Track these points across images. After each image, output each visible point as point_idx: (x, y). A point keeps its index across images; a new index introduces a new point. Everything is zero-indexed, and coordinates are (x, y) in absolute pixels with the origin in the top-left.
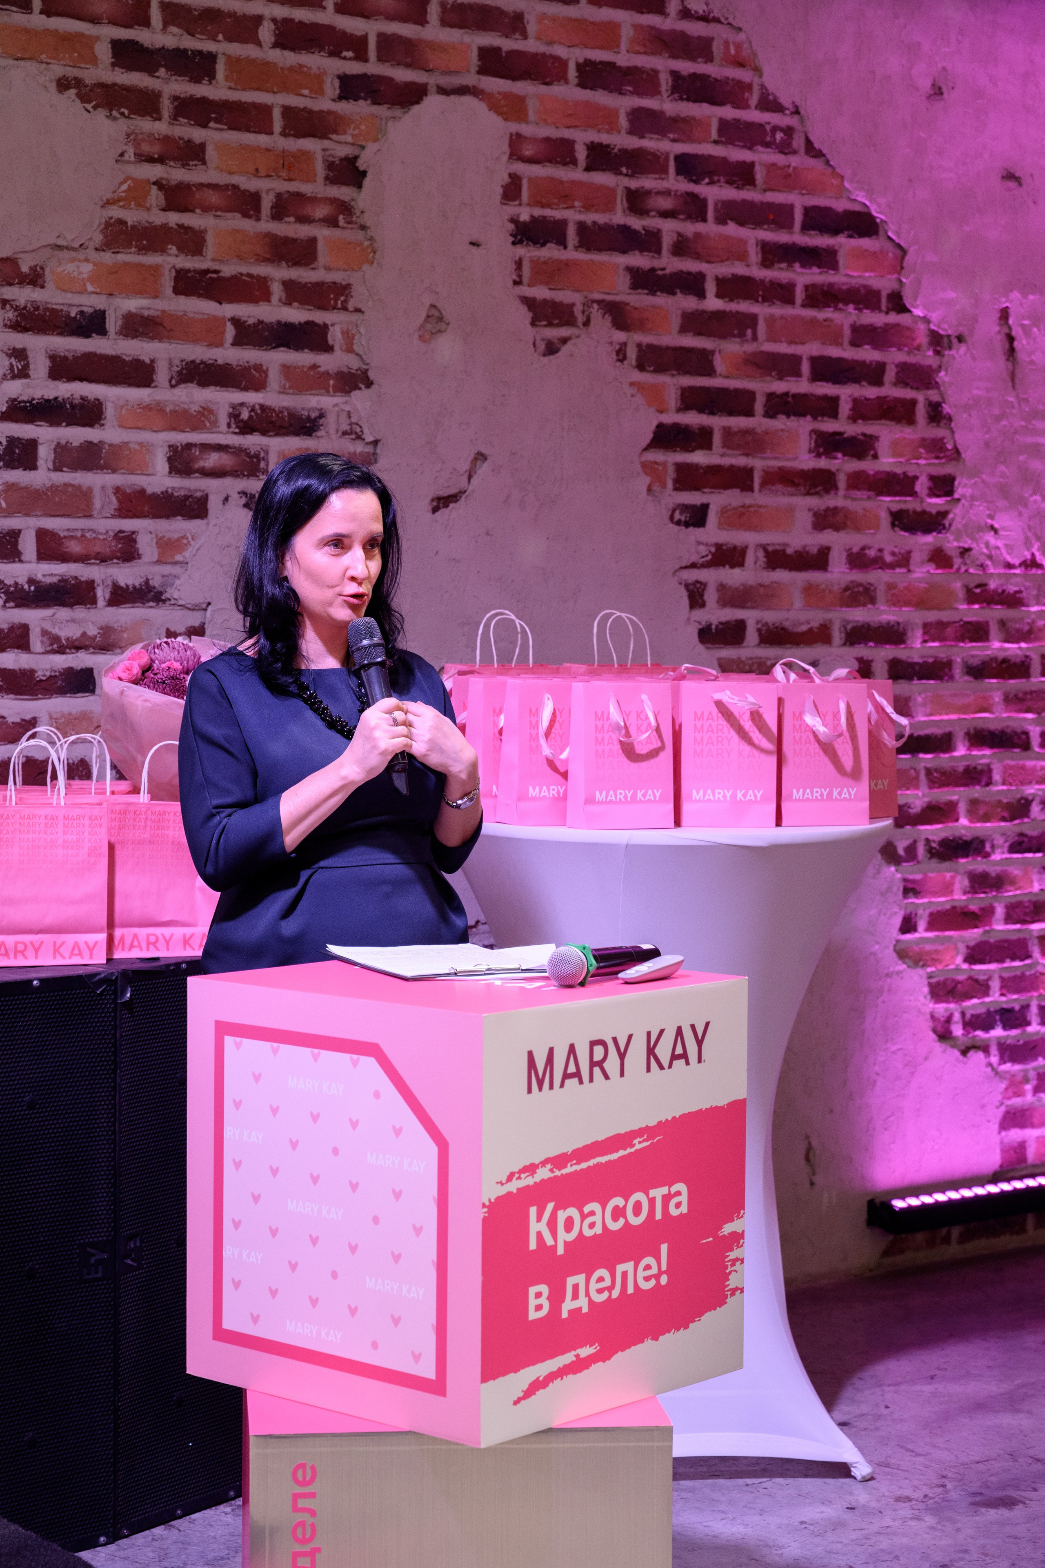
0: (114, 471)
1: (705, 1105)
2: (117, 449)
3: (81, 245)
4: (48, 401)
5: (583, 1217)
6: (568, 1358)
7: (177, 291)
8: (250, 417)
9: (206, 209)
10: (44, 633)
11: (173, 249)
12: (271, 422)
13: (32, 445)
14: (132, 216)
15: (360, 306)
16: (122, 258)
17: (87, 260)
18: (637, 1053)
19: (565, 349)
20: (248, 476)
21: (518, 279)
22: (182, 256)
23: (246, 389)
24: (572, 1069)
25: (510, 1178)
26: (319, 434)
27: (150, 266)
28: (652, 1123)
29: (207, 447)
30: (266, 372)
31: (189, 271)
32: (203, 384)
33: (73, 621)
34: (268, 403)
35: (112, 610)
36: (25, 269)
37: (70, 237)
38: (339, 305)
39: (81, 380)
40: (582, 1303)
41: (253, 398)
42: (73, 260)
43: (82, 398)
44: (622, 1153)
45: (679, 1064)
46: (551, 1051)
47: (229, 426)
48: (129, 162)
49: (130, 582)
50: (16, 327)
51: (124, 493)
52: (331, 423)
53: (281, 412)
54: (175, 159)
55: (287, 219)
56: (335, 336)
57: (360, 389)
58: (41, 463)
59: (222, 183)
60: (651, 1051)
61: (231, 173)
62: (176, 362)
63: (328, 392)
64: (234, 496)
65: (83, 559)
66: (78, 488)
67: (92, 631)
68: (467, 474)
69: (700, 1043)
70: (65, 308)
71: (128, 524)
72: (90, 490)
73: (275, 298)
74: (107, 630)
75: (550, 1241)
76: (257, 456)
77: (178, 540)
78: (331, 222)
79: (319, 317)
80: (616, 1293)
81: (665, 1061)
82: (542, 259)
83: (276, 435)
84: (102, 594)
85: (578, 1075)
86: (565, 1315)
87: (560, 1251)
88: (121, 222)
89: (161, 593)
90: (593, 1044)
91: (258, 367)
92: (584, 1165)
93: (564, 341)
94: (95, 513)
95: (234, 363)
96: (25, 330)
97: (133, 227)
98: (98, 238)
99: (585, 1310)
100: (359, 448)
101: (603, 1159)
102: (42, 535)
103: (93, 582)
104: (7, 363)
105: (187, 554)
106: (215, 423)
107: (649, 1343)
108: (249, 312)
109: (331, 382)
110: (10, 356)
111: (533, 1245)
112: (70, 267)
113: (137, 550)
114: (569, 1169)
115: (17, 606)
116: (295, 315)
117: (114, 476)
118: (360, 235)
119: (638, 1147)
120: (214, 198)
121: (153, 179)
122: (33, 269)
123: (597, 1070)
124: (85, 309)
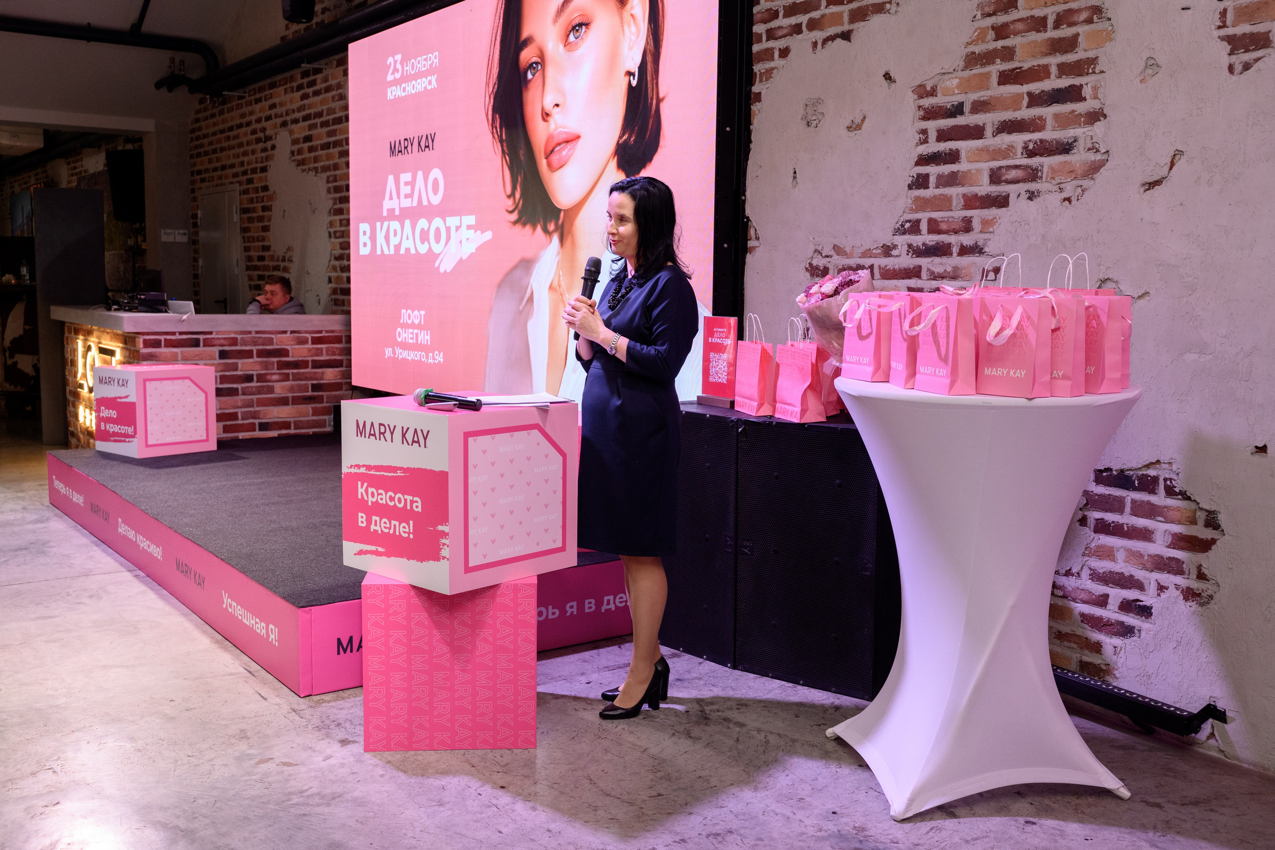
0: (963, 186)
1: (429, 468)
2: (966, 174)
3: (954, 70)
4: (935, 153)
5: (378, 494)
6: (373, 548)
7: (999, 84)
8: (1034, 147)
9: (1015, 34)
10: (929, 270)
11: (998, 61)
12: (1047, 149)
13: (927, 176)
14: (978, 49)
15: (1103, 69)
16: (974, 72)
17: (956, 77)
18: (398, 434)
19: (1256, 67)
20: (1031, 181)
21: (1221, 24)
22: (1004, 63)
23: (1033, 132)
24: (372, 432)
25: (351, 467)
26: (1073, 152)
27: (986, 73)
28: (405, 467)
29: (1009, 167)
30: (1045, 120)
31: (1006, 71)
32: (1010, 133)
33: (941, 264)
34: (1044, 138)
35: (959, 257)
36: (929, 89)
37: (946, 67)
38: (1091, 71)
39: (951, 140)
40: (378, 528)
41: (1037, 136)
42: (949, 80)
43: (950, 150)
44: (392, 474)
45: (416, 445)
46: (365, 422)
47: (1022, 154)
48: (979, 20)
49: (968, 244)
50: (924, 118)
51: (967, 196)
52: (1081, 145)
53: (1052, 142)
54: (1001, 11)
55: (1062, 27)
56: (1087, 92)
57: (1100, 120)
58: (931, 185)
59: (1025, 17)
60: (404, 435)
61: (1032, 9)
62: (996, 123)
63: (1080, 125)
64: (1023, 193)
65: (946, 232)
66: (945, 196)
67: (949, 269)
68: (1169, 165)
69: (425, 439)
70: (945, 105)
71: (969, 213)
72: (951, 196)
73: (1053, 76)
74: (956, 269)
75: (366, 498)
76: (1036, 169)
77: (992, 220)
78: (1089, 21)
79: (1077, 81)
80: (391, 532)
81: (410, 443)
82: (1244, 5)
83: (1048, 156)
84: (955, 250)
85: (374, 435)
86: (372, 530)
87: (370, 504)
88: (973, 53)
89: (982, 249)
90: (380, 425)
91: (1041, 118)
92: (378, 473)
93: (1257, 60)
94: (953, 208)
95: (1026, 118)
96: (929, 119)
97: (979, 54)
98: (962, 64)
99: (380, 532)
100: (1099, 157)
101: (386, 474)
102: (931, 221)
103: (951, 244)
104: (918, 139)
105: (995, 227)
106: (1015, 154)
107: (405, 560)
108: (1036, 87)
109: (1082, 119)
110: (919, 133)
111: (360, 497)
112: (948, 83)
113: (972, 227)
114: (372, 472)
115: (917, 257)
116: (1064, 82)
117: (964, 188)
118: (1107, 24)
119: (399, 474)
120: (1020, 26)
121: (990, 26)
122: (932, 88)
123: (382, 436)
124: (954, 103)
